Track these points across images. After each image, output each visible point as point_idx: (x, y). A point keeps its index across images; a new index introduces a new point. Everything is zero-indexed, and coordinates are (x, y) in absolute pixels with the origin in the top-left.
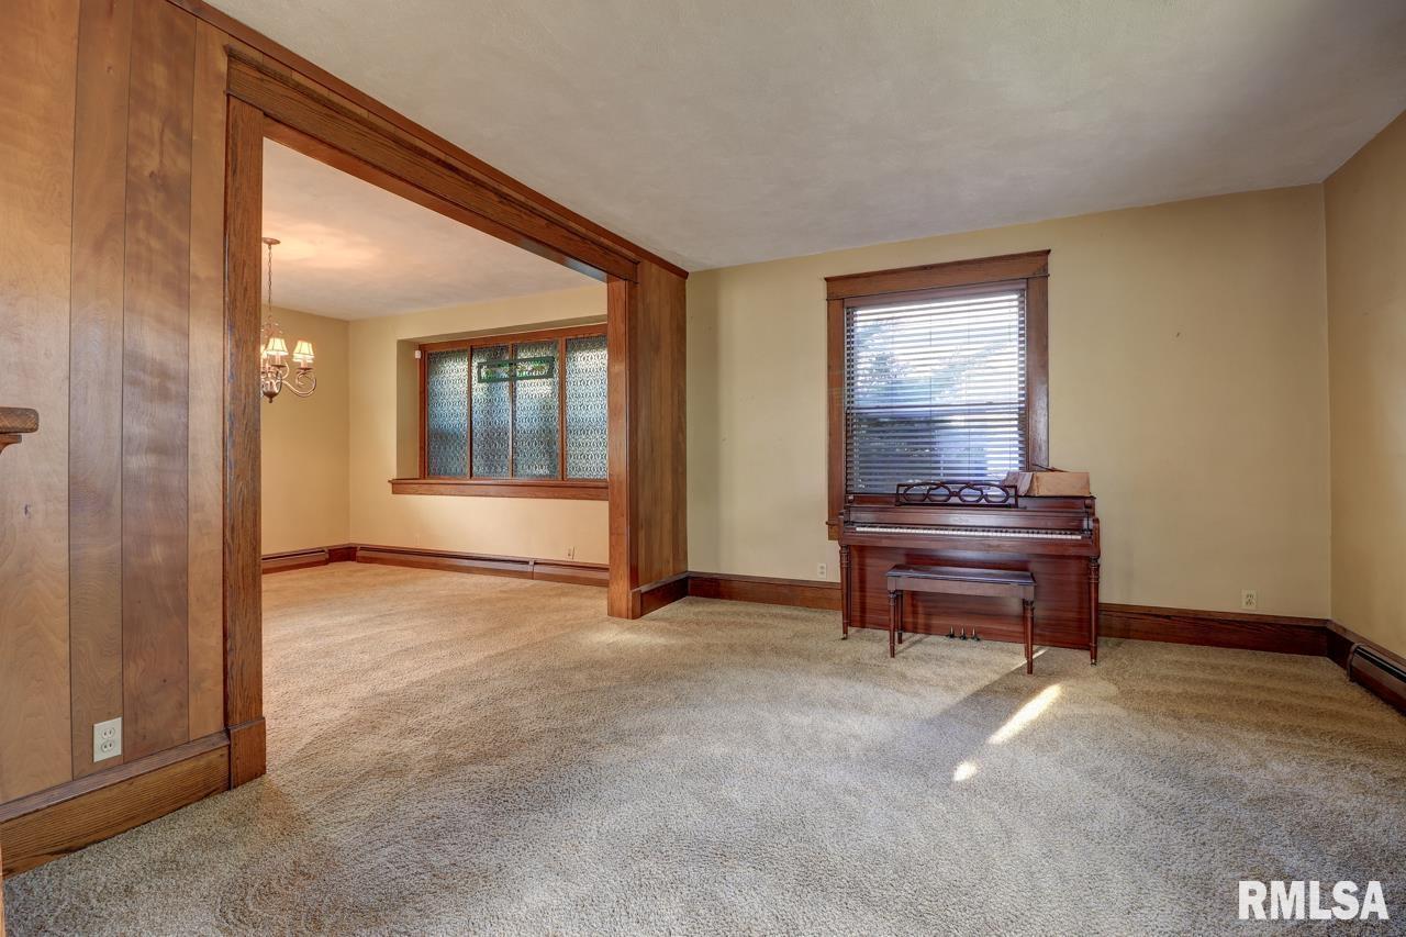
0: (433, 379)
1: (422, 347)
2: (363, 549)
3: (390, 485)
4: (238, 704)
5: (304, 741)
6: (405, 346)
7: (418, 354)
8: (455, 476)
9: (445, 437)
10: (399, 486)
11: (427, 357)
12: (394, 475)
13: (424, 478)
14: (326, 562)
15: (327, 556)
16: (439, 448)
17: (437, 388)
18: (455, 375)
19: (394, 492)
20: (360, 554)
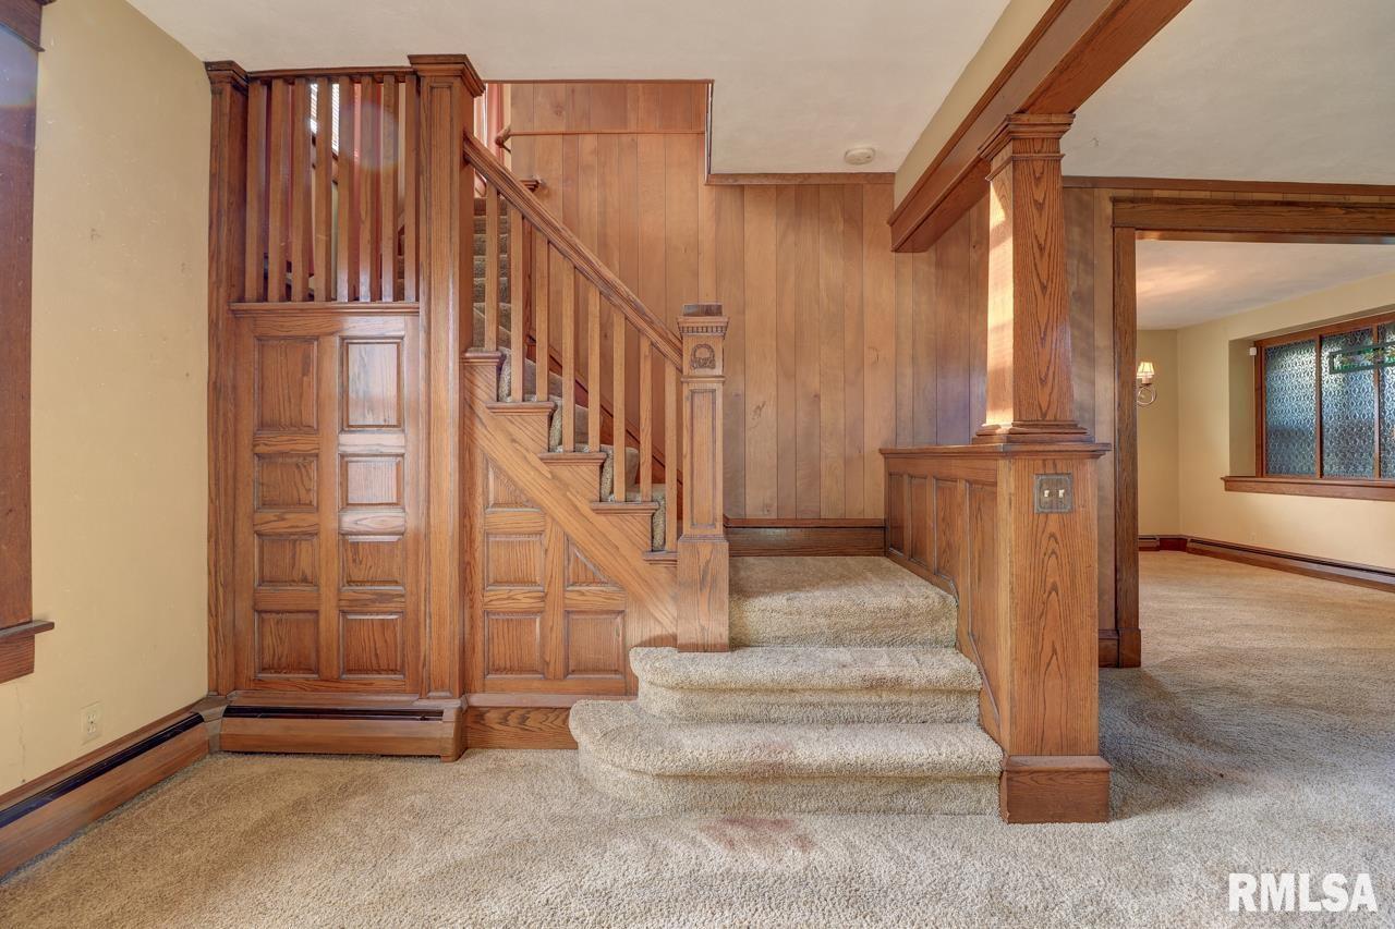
0: (1272, 374)
1: (1258, 343)
2: (1193, 541)
3: (1223, 482)
4: (1124, 615)
5: (1164, 659)
6: (1237, 346)
7: (1253, 351)
8: (1300, 475)
9: (1289, 434)
10: (1231, 483)
11: (1265, 353)
12: (1227, 472)
13: (1262, 476)
14: (1157, 549)
15: (1158, 544)
16: (1280, 445)
17: (1277, 384)
18: (1300, 368)
19: (1226, 490)
20: (1190, 545)
